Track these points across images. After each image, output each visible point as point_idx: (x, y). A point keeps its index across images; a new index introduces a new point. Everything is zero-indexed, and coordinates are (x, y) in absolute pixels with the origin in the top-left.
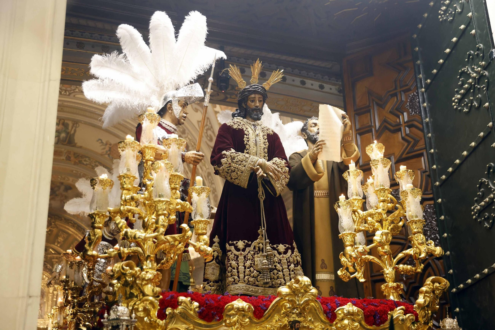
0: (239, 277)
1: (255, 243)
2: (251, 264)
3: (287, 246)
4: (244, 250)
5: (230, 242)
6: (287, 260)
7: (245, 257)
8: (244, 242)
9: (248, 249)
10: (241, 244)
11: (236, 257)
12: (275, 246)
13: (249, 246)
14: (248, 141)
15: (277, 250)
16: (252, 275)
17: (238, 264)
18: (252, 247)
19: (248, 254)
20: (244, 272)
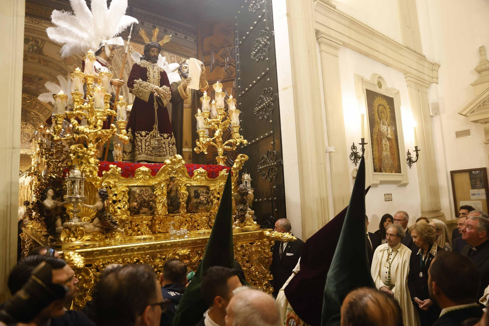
0: (142, 151)
1: (151, 133)
2: (149, 144)
3: (169, 134)
4: (145, 136)
5: (138, 132)
6: (168, 142)
7: (146, 140)
8: (145, 132)
9: (147, 136)
10: (143, 133)
11: (141, 140)
12: (162, 134)
13: (148, 134)
14: (149, 75)
15: (163, 137)
16: (149, 150)
17: (142, 144)
18: (150, 135)
19: (147, 139)
20: (145, 148)
